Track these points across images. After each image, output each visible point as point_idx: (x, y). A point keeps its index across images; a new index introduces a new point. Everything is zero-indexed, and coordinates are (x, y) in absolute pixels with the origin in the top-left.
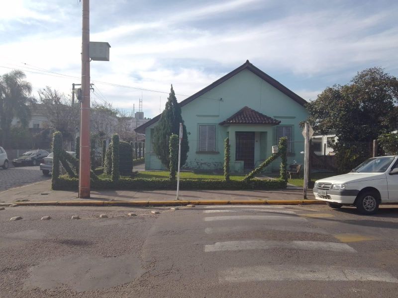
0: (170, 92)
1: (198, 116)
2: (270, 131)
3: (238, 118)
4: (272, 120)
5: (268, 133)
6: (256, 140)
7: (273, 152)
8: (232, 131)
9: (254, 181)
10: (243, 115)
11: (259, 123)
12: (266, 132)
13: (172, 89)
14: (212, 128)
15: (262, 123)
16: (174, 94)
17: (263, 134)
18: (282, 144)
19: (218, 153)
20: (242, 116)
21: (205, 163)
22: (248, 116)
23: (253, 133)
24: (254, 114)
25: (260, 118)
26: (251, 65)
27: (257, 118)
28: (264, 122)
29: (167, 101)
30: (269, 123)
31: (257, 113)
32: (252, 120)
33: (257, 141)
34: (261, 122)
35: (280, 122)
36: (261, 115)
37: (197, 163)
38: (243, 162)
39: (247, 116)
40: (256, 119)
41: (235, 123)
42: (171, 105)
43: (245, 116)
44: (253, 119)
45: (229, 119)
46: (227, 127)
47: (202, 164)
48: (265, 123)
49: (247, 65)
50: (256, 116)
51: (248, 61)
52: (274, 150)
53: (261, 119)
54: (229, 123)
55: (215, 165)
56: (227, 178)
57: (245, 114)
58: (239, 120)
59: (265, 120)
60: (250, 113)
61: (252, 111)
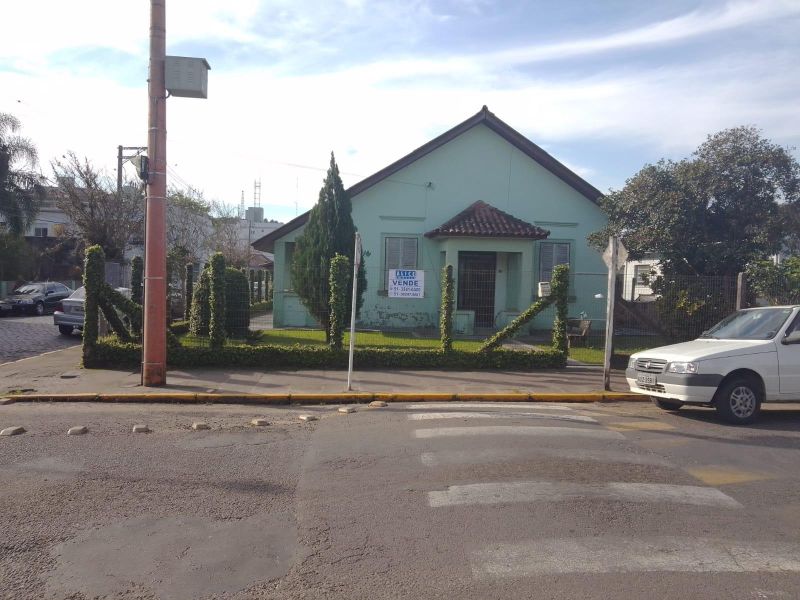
0: (328, 167)
1: (383, 218)
2: (527, 250)
3: (465, 224)
4: (532, 229)
5: (524, 255)
6: (498, 269)
7: (540, 295)
8: (452, 249)
9: (502, 353)
10: (475, 218)
11: (506, 235)
12: (521, 253)
13: (333, 161)
14: (411, 242)
15: (512, 235)
16: (338, 172)
17: (513, 258)
18: (559, 278)
20: (472, 220)
21: (395, 315)
22: (485, 220)
23: (493, 255)
24: (495, 215)
25: (510, 225)
26: (492, 115)
27: (503, 224)
28: (516, 233)
29: (323, 185)
30: (526, 235)
31: (501, 214)
32: (492, 228)
33: (500, 271)
34: (510, 232)
35: (549, 233)
36: (510, 218)
37: (380, 313)
38: (472, 313)
39: (482, 220)
40: (501, 226)
41: (459, 233)
42: (330, 194)
43: (479, 220)
44: (494, 226)
45: (447, 226)
46: (440, 241)
47: (389, 316)
48: (519, 236)
49: (483, 117)
50: (501, 221)
51: (485, 108)
52: (543, 291)
53: (510, 227)
54: (448, 234)
55: (416, 319)
56: (448, 346)
57: (477, 215)
58: (466, 228)
59: (519, 230)
60: (489, 213)
61: (493, 210)
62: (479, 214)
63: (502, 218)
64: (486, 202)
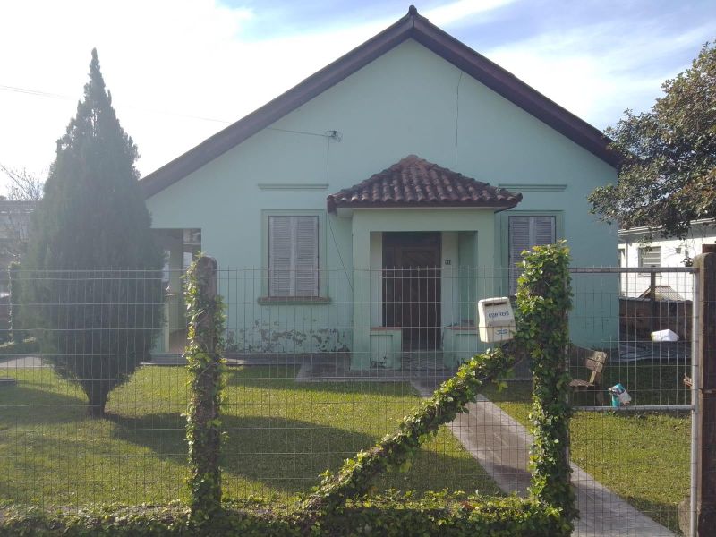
1: (263, 187)
2: (485, 227)
3: (381, 188)
4: (492, 191)
5: (479, 235)
7: (484, 336)
8: (367, 225)
11: (447, 203)
12: (474, 233)
14: (307, 222)
15: (458, 203)
17: (466, 239)
19: (327, 301)
20: (395, 182)
21: (287, 335)
22: (415, 181)
23: (435, 237)
24: (434, 175)
25: (454, 187)
26: (425, 21)
27: (445, 188)
28: (464, 199)
30: (481, 202)
31: (442, 172)
32: (425, 193)
33: (448, 263)
34: (454, 197)
35: (519, 197)
36: (455, 178)
37: (263, 333)
38: (397, 334)
39: (411, 182)
40: (439, 189)
43: (405, 181)
44: (428, 189)
47: (277, 336)
48: (470, 203)
49: (410, 25)
50: (442, 181)
51: (413, 10)
52: (490, 326)
53: (456, 190)
55: (319, 339)
57: (404, 176)
59: (469, 193)
60: (423, 172)
61: (430, 167)
62: (409, 174)
63: (444, 177)
64: (421, 157)
